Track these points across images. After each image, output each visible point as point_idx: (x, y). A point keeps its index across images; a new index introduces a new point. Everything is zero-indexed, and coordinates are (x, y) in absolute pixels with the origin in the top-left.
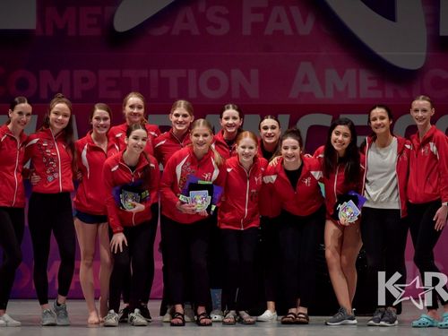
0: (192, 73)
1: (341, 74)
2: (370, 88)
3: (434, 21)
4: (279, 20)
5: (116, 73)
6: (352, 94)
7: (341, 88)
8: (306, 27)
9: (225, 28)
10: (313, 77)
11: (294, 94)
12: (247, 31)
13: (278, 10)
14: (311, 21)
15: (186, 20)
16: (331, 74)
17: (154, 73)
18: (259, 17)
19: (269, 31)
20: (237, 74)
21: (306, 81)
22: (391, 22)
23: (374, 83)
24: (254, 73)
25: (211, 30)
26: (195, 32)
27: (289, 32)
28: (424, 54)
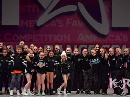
0: (55, 35)
1: (89, 36)
2: (96, 39)
3: (111, 24)
4: (75, 23)
5: (37, 35)
6: (92, 40)
7: (89, 39)
8: (81, 25)
9: (62, 25)
10: (83, 36)
11: (78, 40)
12: (67, 26)
13: (75, 21)
14: (82, 23)
15: (53, 23)
16: (87, 36)
17: (46, 35)
18: (70, 23)
19: (72, 26)
20: (65, 36)
21: (81, 37)
22: (101, 24)
23: (97, 38)
24: (69, 35)
25: (59, 25)
26: (56, 26)
27: (77, 26)
28: (108, 31)
